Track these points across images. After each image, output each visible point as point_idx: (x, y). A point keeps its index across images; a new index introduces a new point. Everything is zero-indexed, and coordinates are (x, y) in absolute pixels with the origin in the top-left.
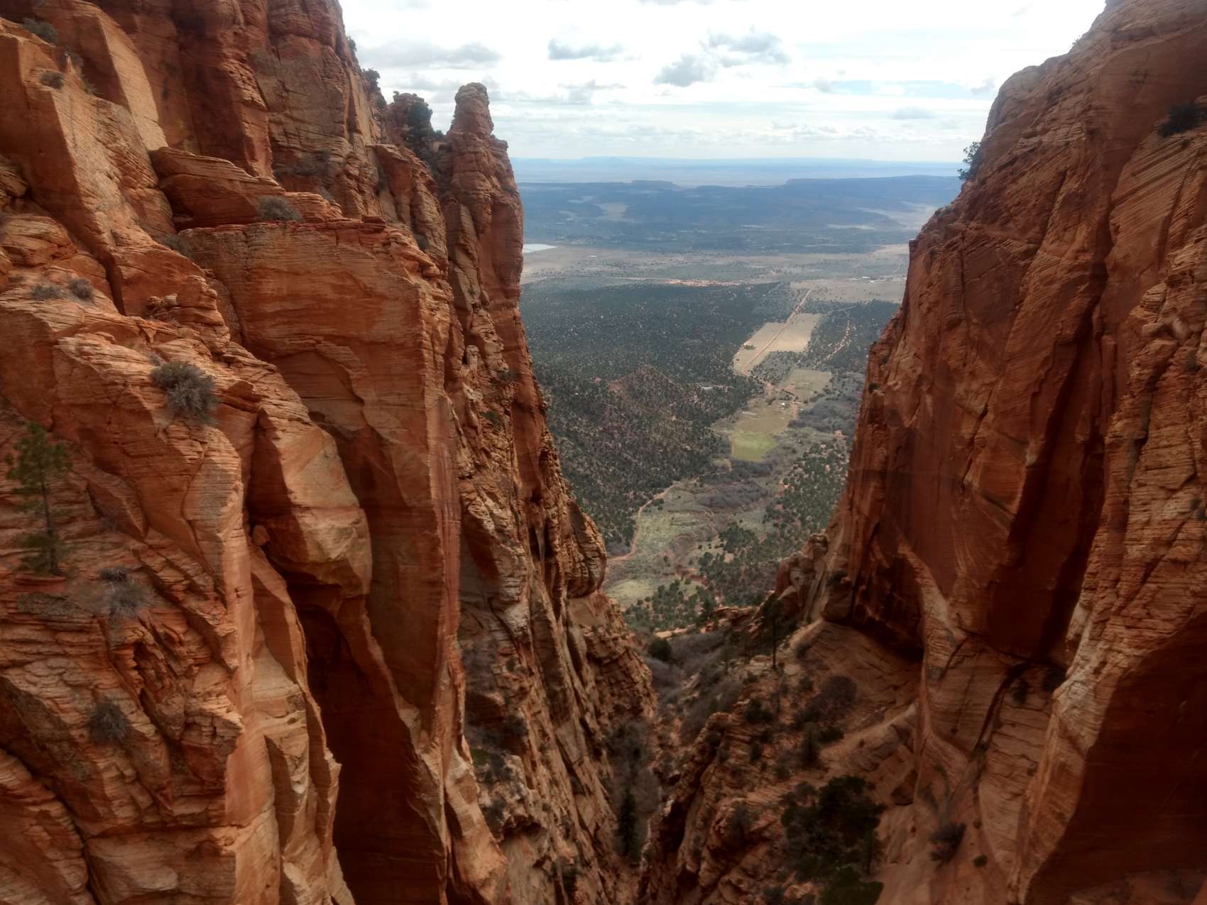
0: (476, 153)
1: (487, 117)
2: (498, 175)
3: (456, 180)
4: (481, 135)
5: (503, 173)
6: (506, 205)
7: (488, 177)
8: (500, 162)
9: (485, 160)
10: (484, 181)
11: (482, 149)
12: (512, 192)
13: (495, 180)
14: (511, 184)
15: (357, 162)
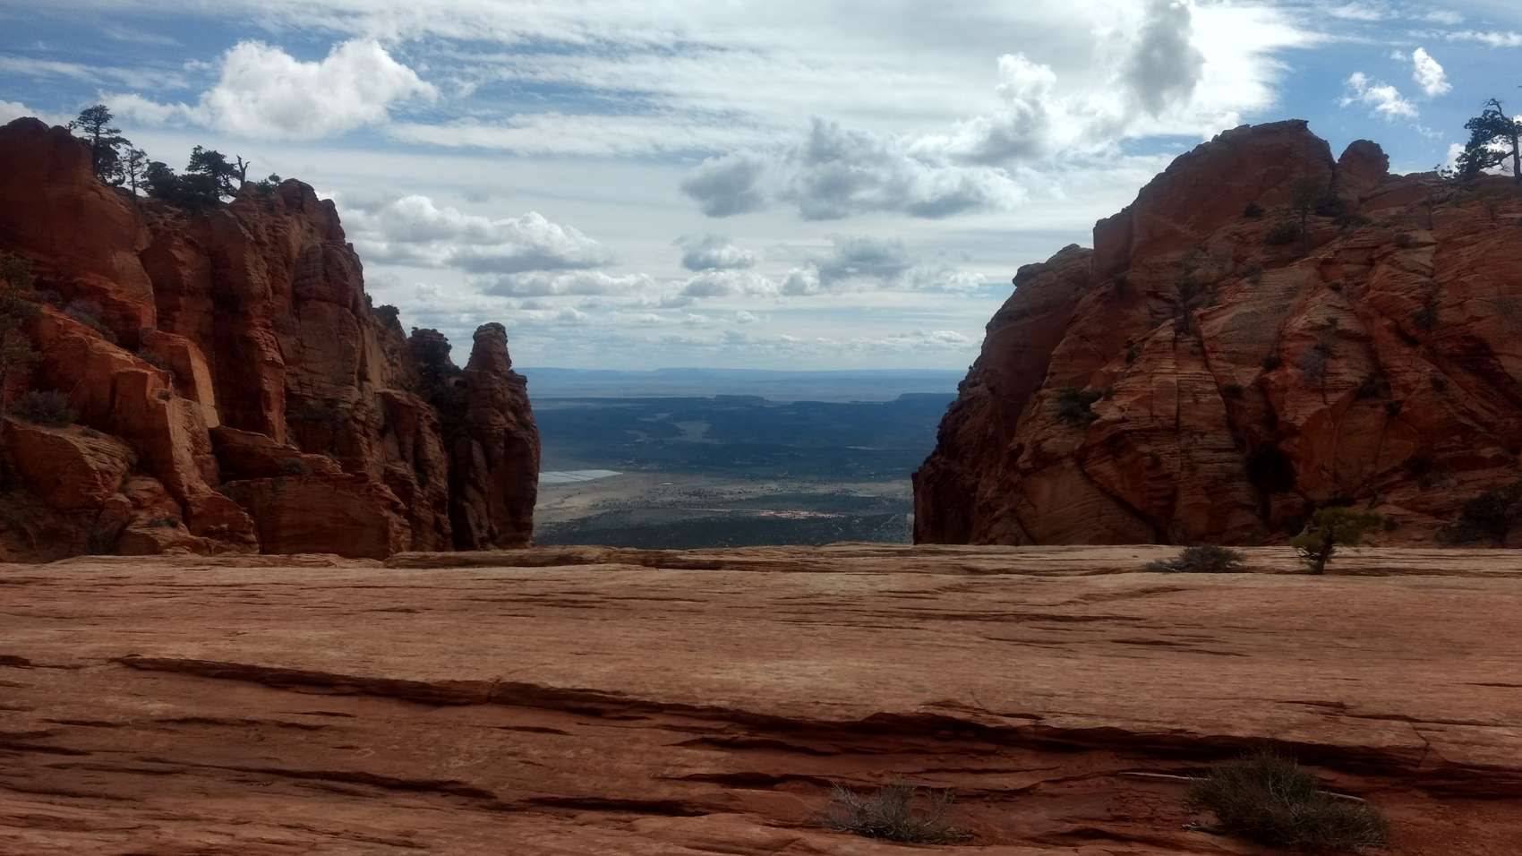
0: (490, 389)
1: (505, 355)
2: (514, 410)
3: (469, 415)
4: (496, 372)
5: (520, 407)
6: (520, 440)
7: (503, 412)
8: (516, 397)
9: (500, 396)
10: (498, 416)
11: (497, 386)
12: (526, 425)
13: (510, 414)
14: (528, 418)
15: (365, 408)
